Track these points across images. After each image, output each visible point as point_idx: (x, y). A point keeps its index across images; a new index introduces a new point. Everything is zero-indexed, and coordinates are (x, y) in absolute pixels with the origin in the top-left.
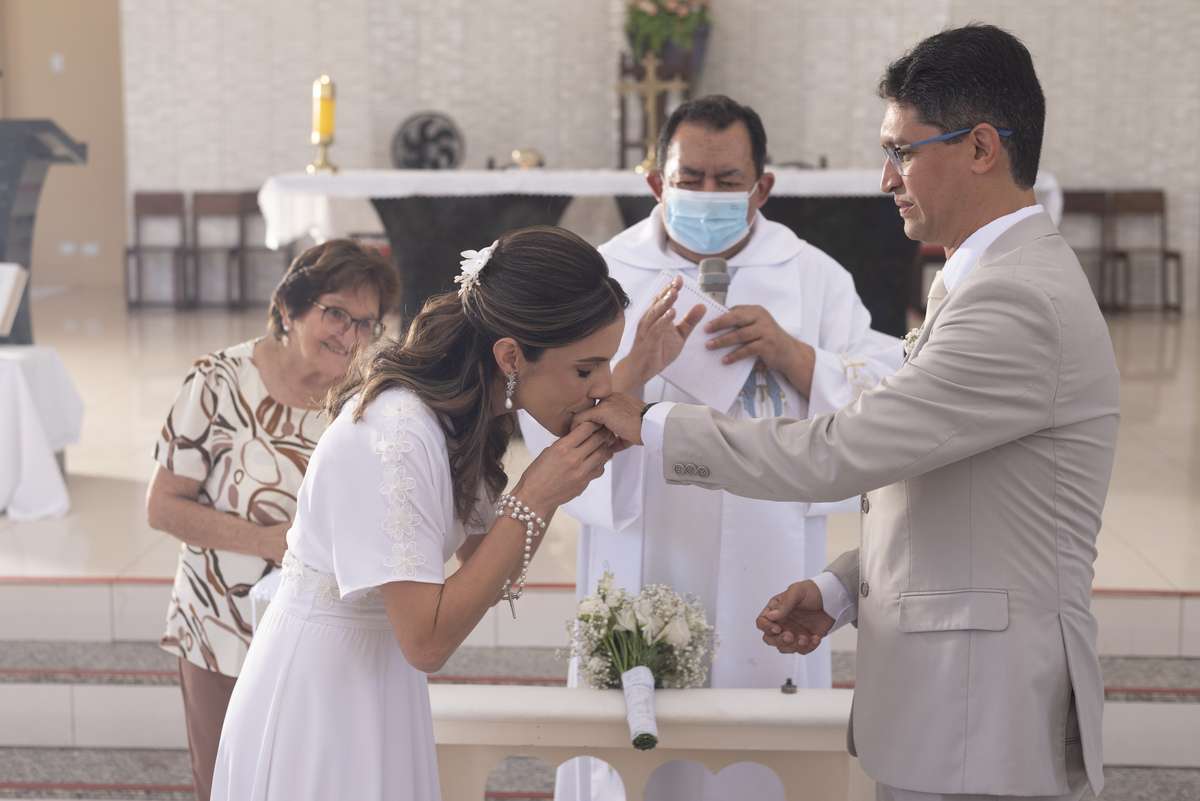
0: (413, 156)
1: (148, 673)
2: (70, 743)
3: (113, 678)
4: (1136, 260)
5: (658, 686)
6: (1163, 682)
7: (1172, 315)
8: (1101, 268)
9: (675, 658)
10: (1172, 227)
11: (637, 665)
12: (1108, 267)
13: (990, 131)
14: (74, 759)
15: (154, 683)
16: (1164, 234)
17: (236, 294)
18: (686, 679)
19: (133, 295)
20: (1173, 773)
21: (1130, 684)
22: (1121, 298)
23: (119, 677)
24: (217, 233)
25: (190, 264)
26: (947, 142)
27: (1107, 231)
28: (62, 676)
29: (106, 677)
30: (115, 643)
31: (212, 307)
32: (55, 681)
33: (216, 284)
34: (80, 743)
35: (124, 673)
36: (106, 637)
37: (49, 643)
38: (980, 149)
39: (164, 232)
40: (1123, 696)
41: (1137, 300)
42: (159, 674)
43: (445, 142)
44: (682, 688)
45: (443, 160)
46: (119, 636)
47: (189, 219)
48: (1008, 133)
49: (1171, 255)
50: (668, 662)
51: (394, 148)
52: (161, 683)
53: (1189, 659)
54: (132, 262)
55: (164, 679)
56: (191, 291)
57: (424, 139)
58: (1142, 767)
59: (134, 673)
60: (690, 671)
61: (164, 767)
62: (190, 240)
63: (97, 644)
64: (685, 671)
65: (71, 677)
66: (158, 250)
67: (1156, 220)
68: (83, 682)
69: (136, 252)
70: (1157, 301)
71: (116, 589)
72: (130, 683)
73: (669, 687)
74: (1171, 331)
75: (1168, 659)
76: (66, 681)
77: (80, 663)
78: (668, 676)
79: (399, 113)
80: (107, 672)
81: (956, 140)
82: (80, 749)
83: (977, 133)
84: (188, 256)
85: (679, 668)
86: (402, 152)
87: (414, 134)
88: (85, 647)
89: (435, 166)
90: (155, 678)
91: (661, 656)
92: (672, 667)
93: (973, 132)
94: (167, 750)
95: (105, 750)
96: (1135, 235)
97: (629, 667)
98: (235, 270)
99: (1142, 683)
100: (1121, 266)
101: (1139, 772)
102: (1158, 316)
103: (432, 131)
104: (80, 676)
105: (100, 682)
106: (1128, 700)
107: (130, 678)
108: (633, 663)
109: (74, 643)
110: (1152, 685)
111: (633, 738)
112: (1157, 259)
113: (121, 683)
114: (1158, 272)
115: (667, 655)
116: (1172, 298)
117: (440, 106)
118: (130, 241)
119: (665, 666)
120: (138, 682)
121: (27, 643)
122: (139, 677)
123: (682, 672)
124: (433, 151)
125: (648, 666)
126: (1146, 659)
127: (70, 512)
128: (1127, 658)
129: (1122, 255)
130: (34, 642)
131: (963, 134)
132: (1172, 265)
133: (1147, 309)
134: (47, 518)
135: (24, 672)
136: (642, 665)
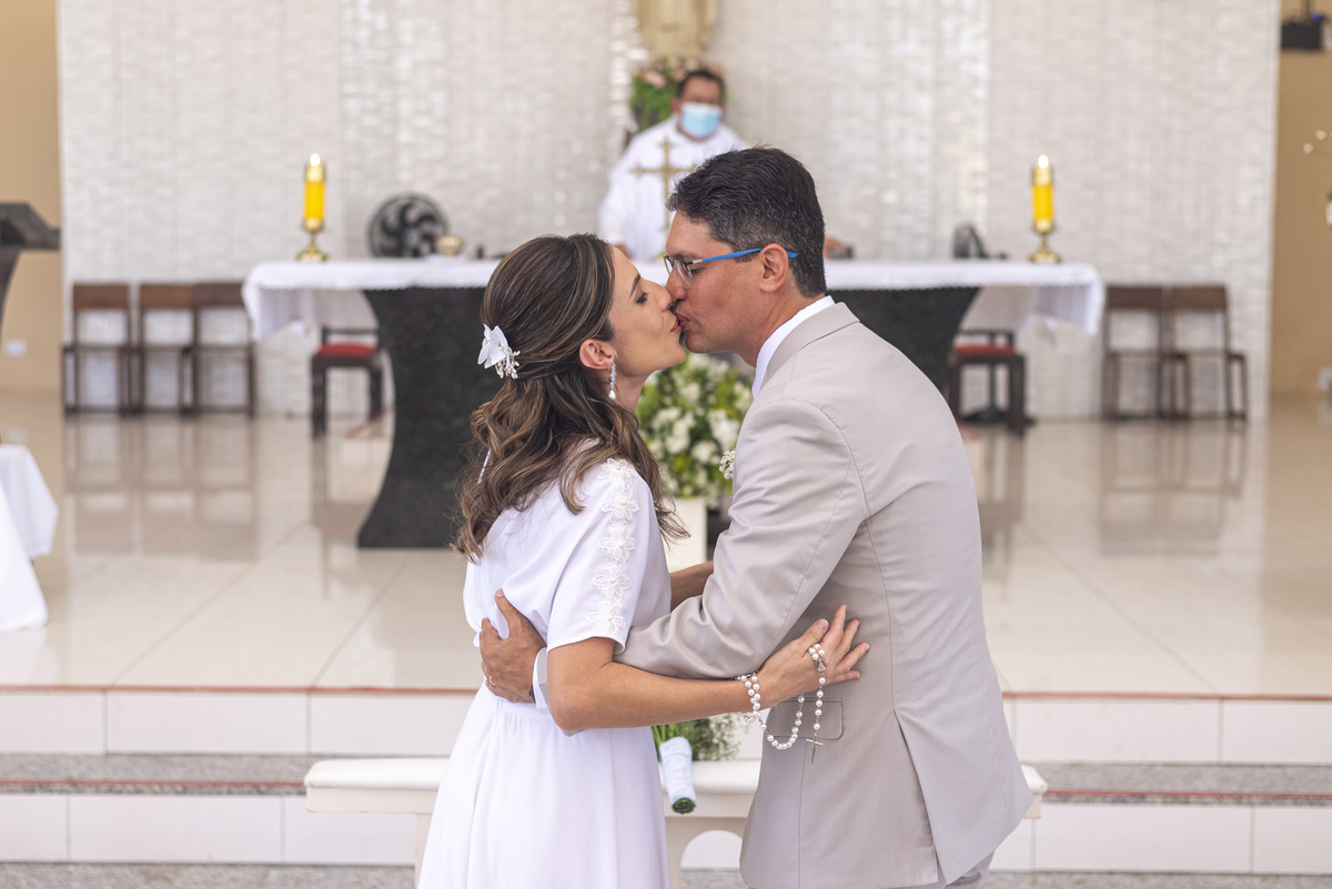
0: (391, 243)
1: (149, 783)
2: (64, 857)
3: (111, 787)
4: (1197, 364)
5: (695, 758)
6: (1200, 786)
7: (1237, 424)
8: (1158, 370)
9: (711, 732)
10: (1236, 326)
11: (675, 735)
12: (1167, 369)
13: (780, 251)
14: (70, 873)
15: (155, 793)
16: (1227, 334)
17: (188, 398)
18: (722, 751)
19: (71, 398)
20: (1212, 878)
21: (1167, 788)
22: (1180, 404)
23: (118, 787)
24: (168, 329)
25: (135, 362)
26: (738, 259)
27: (1165, 330)
28: (58, 787)
29: (104, 788)
30: (108, 755)
31: (159, 412)
32: (51, 791)
33: (164, 387)
34: (75, 857)
35: (124, 783)
36: (98, 749)
37: (39, 756)
38: (768, 268)
39: (105, 328)
40: (1159, 799)
41: (1198, 407)
42: (161, 784)
43: (427, 227)
44: (718, 760)
45: (425, 248)
46: (112, 748)
47: (135, 313)
48: (794, 255)
49: (1234, 357)
50: (704, 735)
51: (370, 234)
52: (164, 793)
53: (1230, 766)
54: (70, 362)
55: (166, 788)
56: (135, 396)
57: (404, 224)
58: (1180, 874)
59: (134, 783)
60: (725, 743)
61: (168, 880)
62: (135, 337)
63: (88, 756)
64: (721, 744)
65: (68, 787)
66: (98, 349)
67: (1218, 319)
68: (81, 792)
69: (74, 351)
70: (1221, 407)
71: (111, 697)
72: (130, 793)
73: (706, 759)
74: (1236, 442)
75: (1208, 765)
76: (62, 792)
77: (75, 774)
78: (703, 750)
79: (374, 196)
80: (105, 782)
81: (746, 258)
82: (76, 864)
83: (767, 253)
84: (134, 355)
85: (715, 741)
86: (379, 239)
87: (392, 219)
88: (78, 758)
89: (416, 254)
90: (157, 788)
91: (698, 729)
92: (708, 740)
93: (763, 251)
94: (169, 864)
95: (102, 865)
96: (1195, 333)
97: (668, 738)
98: (188, 371)
99: (1180, 787)
100: (1179, 369)
101: (1177, 878)
102: (1221, 424)
103: (413, 215)
104: (76, 786)
105: (98, 792)
106: (1165, 803)
107: (130, 788)
108: (671, 734)
109: (64, 756)
110: (1189, 788)
111: (672, 802)
112: (1220, 361)
113: (120, 792)
114: (1221, 375)
115: (704, 729)
116: (1237, 405)
117: (422, 188)
118: (67, 338)
119: (701, 739)
120: (138, 792)
121: (13, 756)
122: (141, 787)
123: (717, 745)
124: (413, 238)
125: (686, 737)
126: (1186, 765)
127: (49, 622)
128: (1166, 765)
129: (1181, 357)
130: (21, 755)
131: (752, 253)
132: (1236, 368)
133: (1210, 417)
134: (25, 629)
135: (16, 782)
136: (679, 736)
